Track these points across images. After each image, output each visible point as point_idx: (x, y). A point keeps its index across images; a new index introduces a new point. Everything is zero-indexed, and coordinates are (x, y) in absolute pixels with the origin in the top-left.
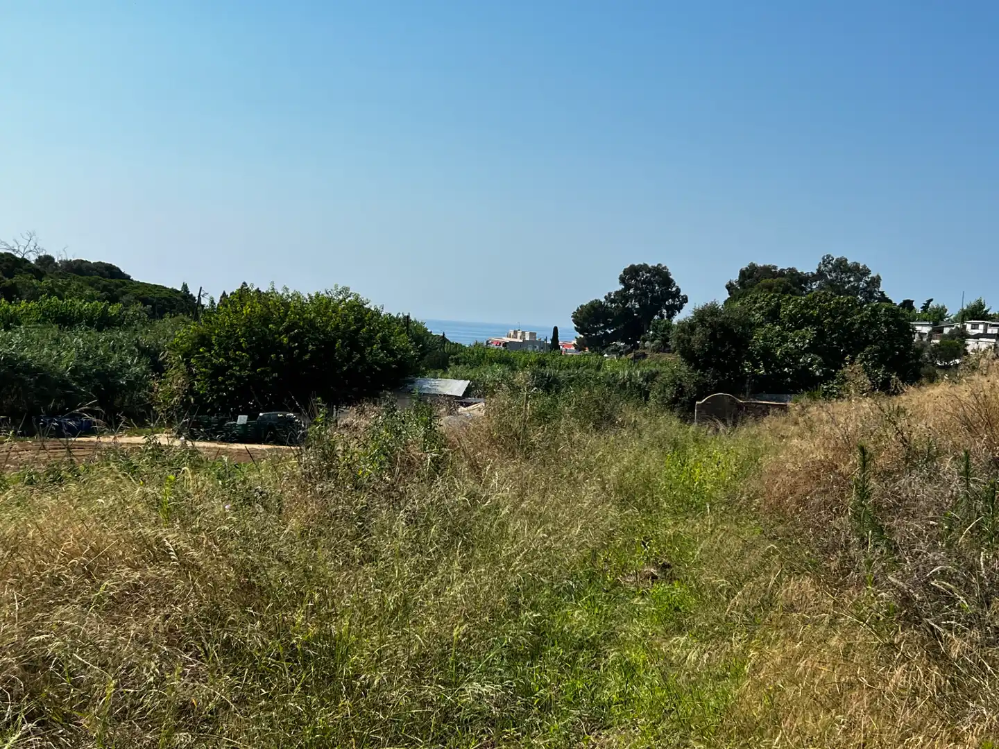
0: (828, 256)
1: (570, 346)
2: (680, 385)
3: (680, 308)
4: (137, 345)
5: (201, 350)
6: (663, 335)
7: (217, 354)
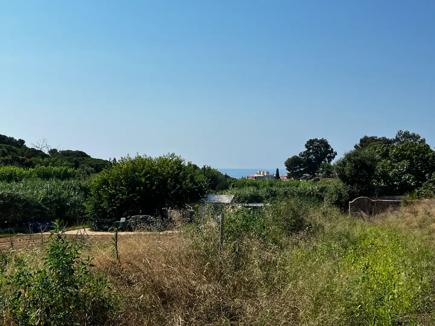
0: (400, 131)
1: (284, 177)
2: (340, 194)
3: (334, 157)
4: (80, 186)
5: (104, 187)
6: (327, 170)
7: (111, 188)
